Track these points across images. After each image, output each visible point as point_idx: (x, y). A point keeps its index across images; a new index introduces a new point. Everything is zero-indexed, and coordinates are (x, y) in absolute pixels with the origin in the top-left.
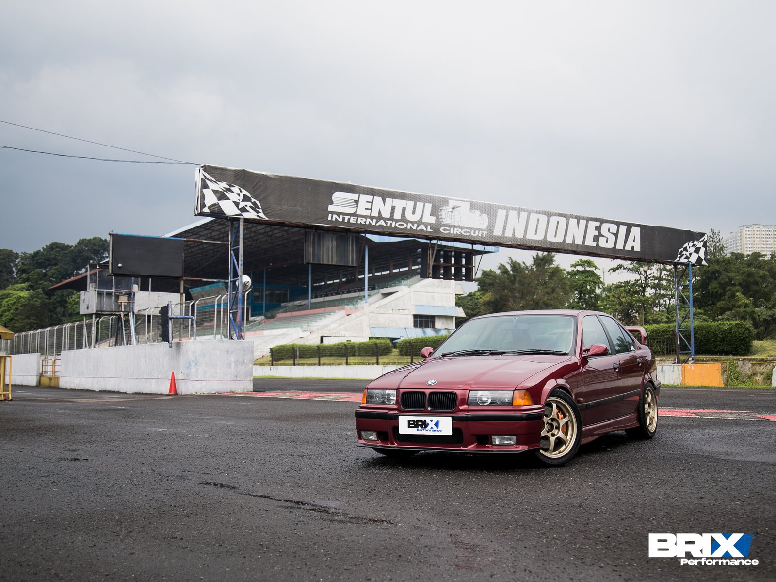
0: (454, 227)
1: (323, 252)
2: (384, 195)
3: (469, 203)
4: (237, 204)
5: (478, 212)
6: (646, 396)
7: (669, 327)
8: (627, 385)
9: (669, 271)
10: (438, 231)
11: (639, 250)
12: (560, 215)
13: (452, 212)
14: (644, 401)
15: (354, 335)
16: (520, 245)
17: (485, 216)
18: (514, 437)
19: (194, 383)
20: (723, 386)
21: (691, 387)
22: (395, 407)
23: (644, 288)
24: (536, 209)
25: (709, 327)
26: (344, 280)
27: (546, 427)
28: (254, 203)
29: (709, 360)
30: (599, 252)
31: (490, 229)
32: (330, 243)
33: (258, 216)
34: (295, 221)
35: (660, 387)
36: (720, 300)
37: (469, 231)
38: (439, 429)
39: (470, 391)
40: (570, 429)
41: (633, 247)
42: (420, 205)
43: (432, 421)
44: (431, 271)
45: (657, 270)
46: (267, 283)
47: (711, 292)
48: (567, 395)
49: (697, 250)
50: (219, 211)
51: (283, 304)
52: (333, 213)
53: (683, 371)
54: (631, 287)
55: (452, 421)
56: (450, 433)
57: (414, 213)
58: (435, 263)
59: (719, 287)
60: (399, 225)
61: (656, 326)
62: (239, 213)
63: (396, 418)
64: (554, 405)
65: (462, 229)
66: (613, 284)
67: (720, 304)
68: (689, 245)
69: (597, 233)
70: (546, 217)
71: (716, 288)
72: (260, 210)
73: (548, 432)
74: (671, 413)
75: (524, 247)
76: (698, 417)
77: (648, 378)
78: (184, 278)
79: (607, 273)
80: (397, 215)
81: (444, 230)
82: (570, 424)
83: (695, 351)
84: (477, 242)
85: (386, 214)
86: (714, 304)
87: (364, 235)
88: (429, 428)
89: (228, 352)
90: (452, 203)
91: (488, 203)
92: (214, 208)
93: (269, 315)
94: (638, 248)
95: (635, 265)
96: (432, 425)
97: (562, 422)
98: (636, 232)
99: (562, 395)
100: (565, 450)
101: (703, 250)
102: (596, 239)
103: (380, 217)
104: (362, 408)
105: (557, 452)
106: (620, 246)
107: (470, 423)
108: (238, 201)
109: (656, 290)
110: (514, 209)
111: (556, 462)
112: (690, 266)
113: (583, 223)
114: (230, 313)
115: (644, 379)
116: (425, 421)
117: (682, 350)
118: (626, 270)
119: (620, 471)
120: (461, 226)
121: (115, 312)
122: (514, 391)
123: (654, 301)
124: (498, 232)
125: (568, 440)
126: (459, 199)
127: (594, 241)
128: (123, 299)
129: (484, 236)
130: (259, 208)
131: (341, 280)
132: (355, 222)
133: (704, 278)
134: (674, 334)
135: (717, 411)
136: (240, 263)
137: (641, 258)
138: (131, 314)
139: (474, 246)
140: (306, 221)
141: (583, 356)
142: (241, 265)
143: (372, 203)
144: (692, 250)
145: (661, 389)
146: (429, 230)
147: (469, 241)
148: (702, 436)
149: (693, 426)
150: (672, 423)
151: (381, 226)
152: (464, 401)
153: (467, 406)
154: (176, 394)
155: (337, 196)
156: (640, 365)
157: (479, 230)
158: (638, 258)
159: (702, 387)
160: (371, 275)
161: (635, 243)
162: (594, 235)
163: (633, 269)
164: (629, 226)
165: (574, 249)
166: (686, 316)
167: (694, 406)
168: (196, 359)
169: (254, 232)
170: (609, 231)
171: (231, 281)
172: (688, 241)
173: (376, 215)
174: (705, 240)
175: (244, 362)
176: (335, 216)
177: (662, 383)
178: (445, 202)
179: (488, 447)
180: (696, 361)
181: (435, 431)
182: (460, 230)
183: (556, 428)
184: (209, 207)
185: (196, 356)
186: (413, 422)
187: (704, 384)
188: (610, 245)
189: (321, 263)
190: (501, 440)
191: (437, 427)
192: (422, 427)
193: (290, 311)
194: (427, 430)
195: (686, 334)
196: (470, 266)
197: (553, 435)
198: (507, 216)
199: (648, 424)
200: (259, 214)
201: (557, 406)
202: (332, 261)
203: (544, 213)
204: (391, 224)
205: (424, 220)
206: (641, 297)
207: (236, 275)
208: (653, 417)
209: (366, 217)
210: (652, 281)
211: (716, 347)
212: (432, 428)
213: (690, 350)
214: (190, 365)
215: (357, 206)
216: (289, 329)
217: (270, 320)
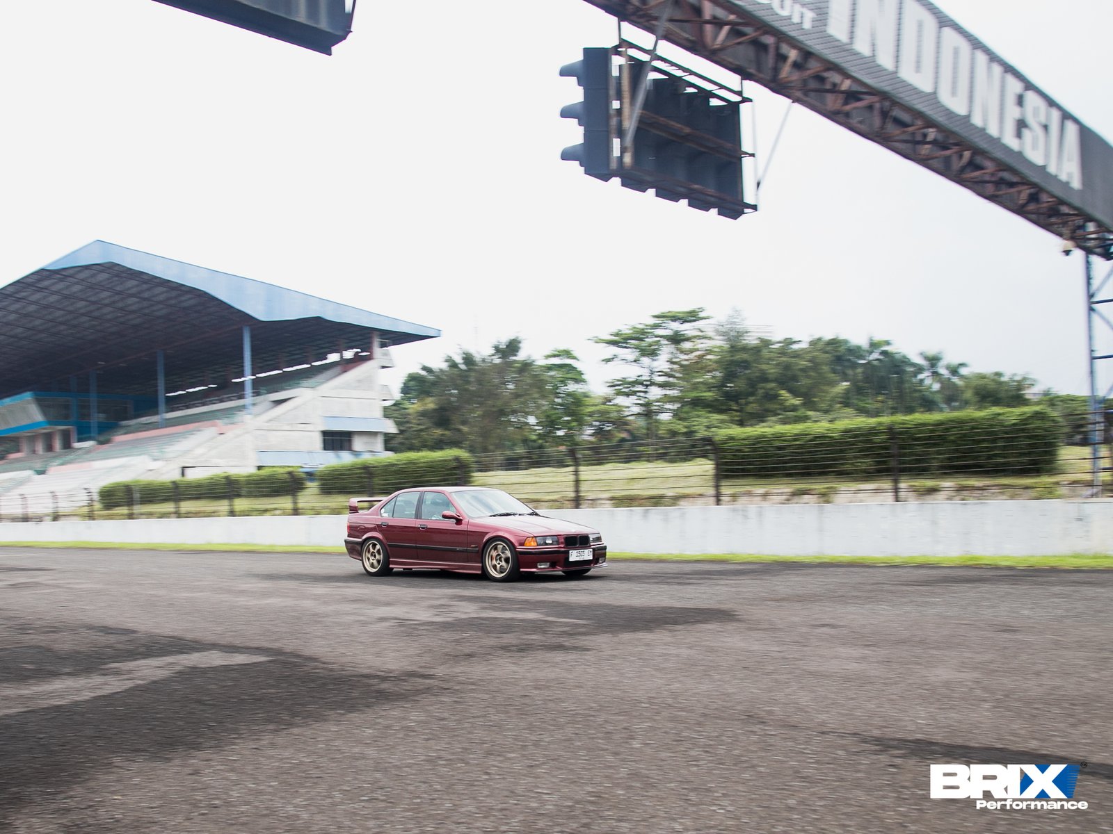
15: (234, 464)
26: (213, 386)
46: (98, 392)
51: (124, 423)
118: (624, 362)
131: (208, 387)
160: (256, 376)
193: (133, 432)
216: (132, 458)
217: (105, 446)
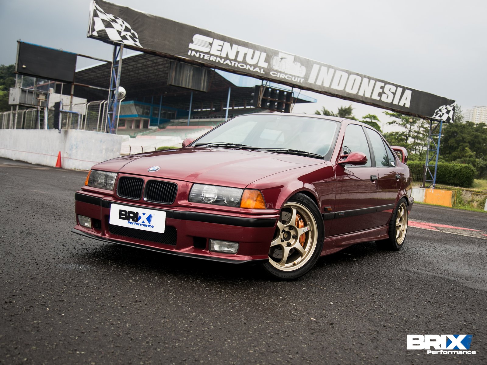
0: (281, 72)
1: (182, 78)
2: (232, 42)
3: (293, 57)
4: (119, 33)
5: (299, 64)
6: (399, 210)
7: (421, 163)
8: (384, 198)
9: (426, 128)
10: (268, 74)
11: (409, 106)
12: (357, 74)
13: (280, 61)
14: (397, 215)
16: (326, 92)
17: (304, 68)
18: (236, 245)
19: (74, 161)
20: (452, 207)
21: (430, 205)
22: (112, 192)
23: (407, 138)
24: (341, 68)
25: (447, 166)
26: (214, 109)
27: (281, 236)
28: (133, 34)
29: (443, 188)
30: (381, 104)
31: (306, 77)
32: (189, 72)
33: (135, 44)
34: (163, 52)
35: (413, 203)
36: (454, 151)
37: (291, 77)
38: (151, 224)
39: (194, 183)
40: (310, 239)
41: (405, 104)
42: (257, 53)
43: (144, 214)
44: (260, 103)
45: (418, 127)
46: (162, 105)
47: (449, 145)
48: (312, 202)
49: (448, 112)
50: (105, 36)
51: (172, 120)
52: (192, 50)
53: (426, 193)
54: (399, 136)
55: (166, 217)
56: (162, 231)
57: (252, 58)
58: (264, 97)
59: (455, 143)
60: (241, 66)
61: (412, 161)
62: (121, 39)
63: (107, 205)
64: (294, 211)
65: (286, 75)
66: (388, 133)
67: (454, 154)
68: (443, 108)
69: (381, 91)
70: (347, 75)
71: (453, 143)
72: (137, 40)
73: (282, 241)
74: (417, 225)
75: (329, 94)
76: (438, 231)
77: (403, 194)
78: (75, 83)
79: (385, 126)
80: (240, 58)
81: (273, 74)
82: (310, 234)
83: (436, 182)
84: (296, 86)
85: (232, 56)
86: (450, 153)
87: (213, 69)
88: (140, 222)
89: (101, 141)
90: (281, 55)
91: (307, 58)
92: (102, 33)
93: (162, 126)
94: (408, 105)
95: (404, 122)
96: (144, 218)
97: (301, 231)
98: (408, 94)
99: (305, 201)
100: (300, 263)
101: (452, 112)
102: (380, 95)
103: (227, 58)
104: (84, 190)
105: (291, 264)
106: (396, 102)
107: (188, 222)
108: (121, 31)
109: (415, 140)
110: (325, 65)
111: (287, 276)
112: (442, 122)
113: (372, 82)
114: (108, 114)
115: (399, 194)
116: (137, 213)
117: (427, 180)
118: (398, 125)
119: (356, 297)
120: (286, 72)
121: (34, 105)
122: (244, 189)
123: (412, 147)
124: (311, 81)
125: (305, 252)
126: (286, 52)
127: (378, 96)
128: (42, 98)
129: (301, 82)
130: (136, 38)
131: (211, 109)
132: (208, 59)
133: (447, 135)
134: (424, 167)
135: (453, 227)
136: (118, 77)
137: (409, 113)
138: (46, 109)
139: (294, 88)
140: (171, 53)
141: (339, 162)
142: (119, 79)
143: (222, 46)
144: (444, 111)
145: (413, 204)
146: (262, 72)
147: (290, 85)
148: (444, 252)
149: (435, 240)
150: (417, 234)
151: (227, 64)
152: (186, 196)
153: (187, 201)
154: (61, 167)
155: (197, 38)
156: (398, 181)
157: (298, 77)
158: (407, 112)
159: (438, 206)
160: (231, 108)
161: (406, 101)
162: (379, 92)
163: (402, 125)
164: (404, 89)
165: (364, 100)
166: (432, 158)
167: (434, 220)
168: (77, 144)
169: (157, 69)
170: (390, 90)
171: (111, 91)
172: (442, 105)
173: (225, 56)
174: (454, 106)
175: (113, 150)
176: (194, 53)
177: (414, 201)
178: (276, 53)
179: (206, 253)
180: (435, 188)
181: (146, 226)
182: (284, 75)
183: (293, 237)
184: (98, 32)
185: (77, 142)
186: (124, 213)
187: (439, 204)
188: (389, 101)
189: (180, 86)
190: (220, 247)
191: (149, 222)
192: (133, 220)
193: (175, 125)
194: (138, 224)
195: (432, 169)
196: (289, 103)
197: (289, 245)
198: (320, 70)
199: (397, 236)
200: (136, 43)
201: (298, 213)
202: (188, 86)
203: (346, 71)
204: (235, 64)
205: (259, 65)
206: (405, 143)
207: (114, 86)
208: (403, 231)
209: (217, 56)
210: (414, 134)
211: (449, 180)
212: (143, 222)
213: (432, 180)
214: (72, 148)
215: (211, 47)
216: (173, 137)
217: (162, 130)
